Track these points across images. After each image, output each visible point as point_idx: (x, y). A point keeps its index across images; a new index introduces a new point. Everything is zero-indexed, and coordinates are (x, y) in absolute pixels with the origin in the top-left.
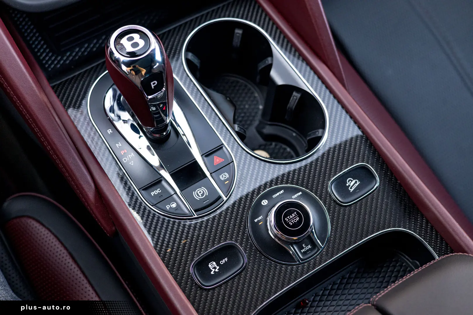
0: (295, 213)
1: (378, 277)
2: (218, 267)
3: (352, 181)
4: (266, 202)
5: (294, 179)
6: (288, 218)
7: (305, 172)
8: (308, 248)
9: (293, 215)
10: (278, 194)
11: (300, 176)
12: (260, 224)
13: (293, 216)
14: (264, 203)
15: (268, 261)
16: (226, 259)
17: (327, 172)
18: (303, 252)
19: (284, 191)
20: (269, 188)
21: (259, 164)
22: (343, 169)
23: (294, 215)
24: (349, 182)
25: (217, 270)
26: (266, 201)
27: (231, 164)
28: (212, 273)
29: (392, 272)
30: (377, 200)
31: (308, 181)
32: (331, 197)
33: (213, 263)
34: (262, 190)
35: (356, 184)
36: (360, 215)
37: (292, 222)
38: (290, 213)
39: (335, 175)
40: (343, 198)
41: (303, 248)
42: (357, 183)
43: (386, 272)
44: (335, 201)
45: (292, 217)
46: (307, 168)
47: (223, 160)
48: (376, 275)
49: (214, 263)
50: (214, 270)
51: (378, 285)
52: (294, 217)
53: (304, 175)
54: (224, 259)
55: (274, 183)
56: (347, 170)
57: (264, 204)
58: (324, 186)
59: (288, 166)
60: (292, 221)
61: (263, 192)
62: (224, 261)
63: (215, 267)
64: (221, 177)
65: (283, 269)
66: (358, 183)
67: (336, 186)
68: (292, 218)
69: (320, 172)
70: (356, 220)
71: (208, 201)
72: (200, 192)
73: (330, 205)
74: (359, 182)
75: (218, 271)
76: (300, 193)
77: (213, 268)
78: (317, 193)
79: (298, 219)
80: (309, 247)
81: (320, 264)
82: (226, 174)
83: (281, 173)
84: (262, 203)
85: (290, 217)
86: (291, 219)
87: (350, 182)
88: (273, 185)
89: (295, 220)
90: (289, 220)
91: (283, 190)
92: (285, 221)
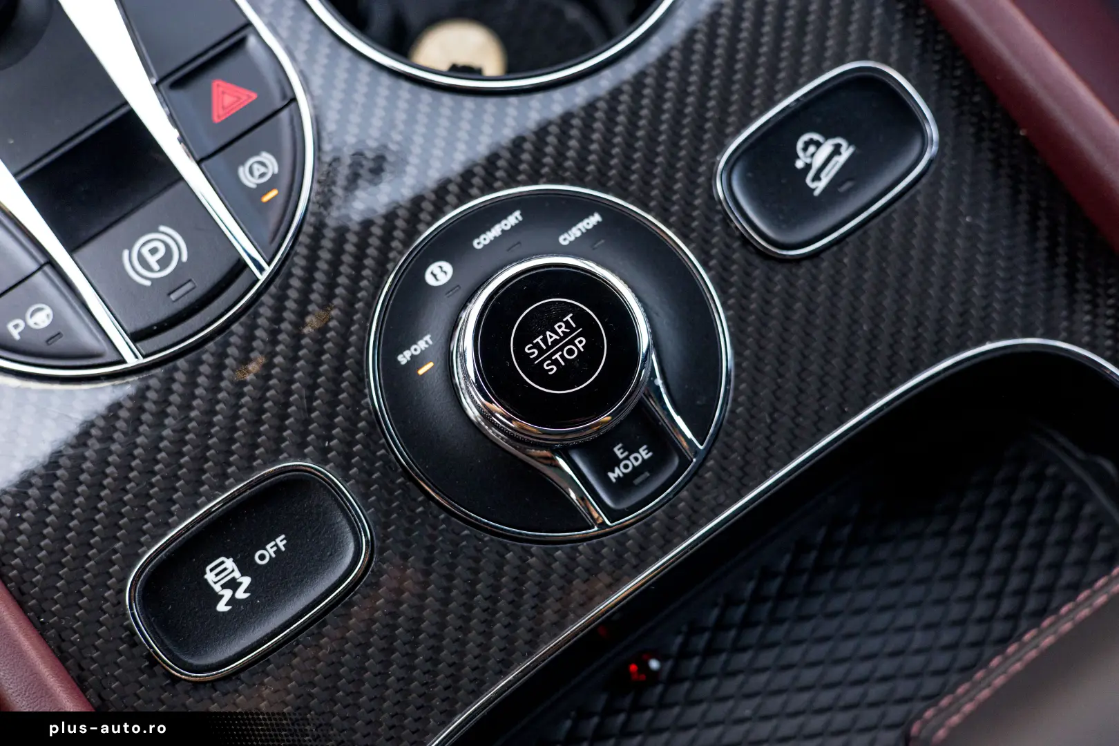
0: (568, 318)
1: (944, 534)
2: (246, 581)
3: (818, 145)
4: (445, 273)
5: (566, 159)
6: (537, 346)
7: (611, 121)
8: (636, 459)
9: (561, 328)
10: (496, 231)
11: (592, 141)
12: (421, 372)
13: (559, 331)
14: (435, 276)
15: (466, 532)
16: (281, 542)
17: (710, 114)
18: (618, 478)
19: (521, 214)
20: (456, 207)
21: (408, 101)
22: (780, 95)
23: (563, 329)
24: (805, 149)
25: (241, 594)
26: (447, 267)
27: (284, 115)
28: (222, 607)
29: (1004, 506)
30: (931, 219)
31: (628, 159)
32: (728, 226)
33: (222, 563)
34: (428, 218)
35: (836, 159)
36: (855, 293)
37: (556, 362)
38: (545, 319)
39: (745, 126)
40: (784, 226)
41: (617, 462)
42: (840, 154)
43: (978, 509)
44: (746, 241)
45: (555, 337)
46: (620, 102)
47: (254, 96)
48: (936, 525)
49: (229, 563)
50: (228, 594)
51: (947, 567)
52: (562, 339)
53: (609, 132)
54: (273, 543)
55: (476, 181)
56: (798, 100)
57: (437, 280)
58: (698, 174)
59: (536, 100)
60: (557, 356)
61: (429, 225)
62: (270, 551)
63: (234, 579)
64: (243, 173)
65: (532, 560)
66: (847, 152)
67: (750, 175)
68: (555, 342)
69: (679, 113)
70: (843, 317)
71: (189, 286)
72: (154, 251)
73: (726, 258)
74: (851, 150)
75: (247, 595)
76: (595, 219)
77: (224, 587)
78: (666, 210)
79: (581, 343)
80: (644, 454)
81: (694, 526)
82: (266, 157)
83: (508, 134)
84: (429, 279)
85: (545, 340)
86: (549, 348)
87: (812, 149)
88: (474, 191)
89: (570, 352)
90: (541, 352)
91: (517, 214)
92: (523, 358)
